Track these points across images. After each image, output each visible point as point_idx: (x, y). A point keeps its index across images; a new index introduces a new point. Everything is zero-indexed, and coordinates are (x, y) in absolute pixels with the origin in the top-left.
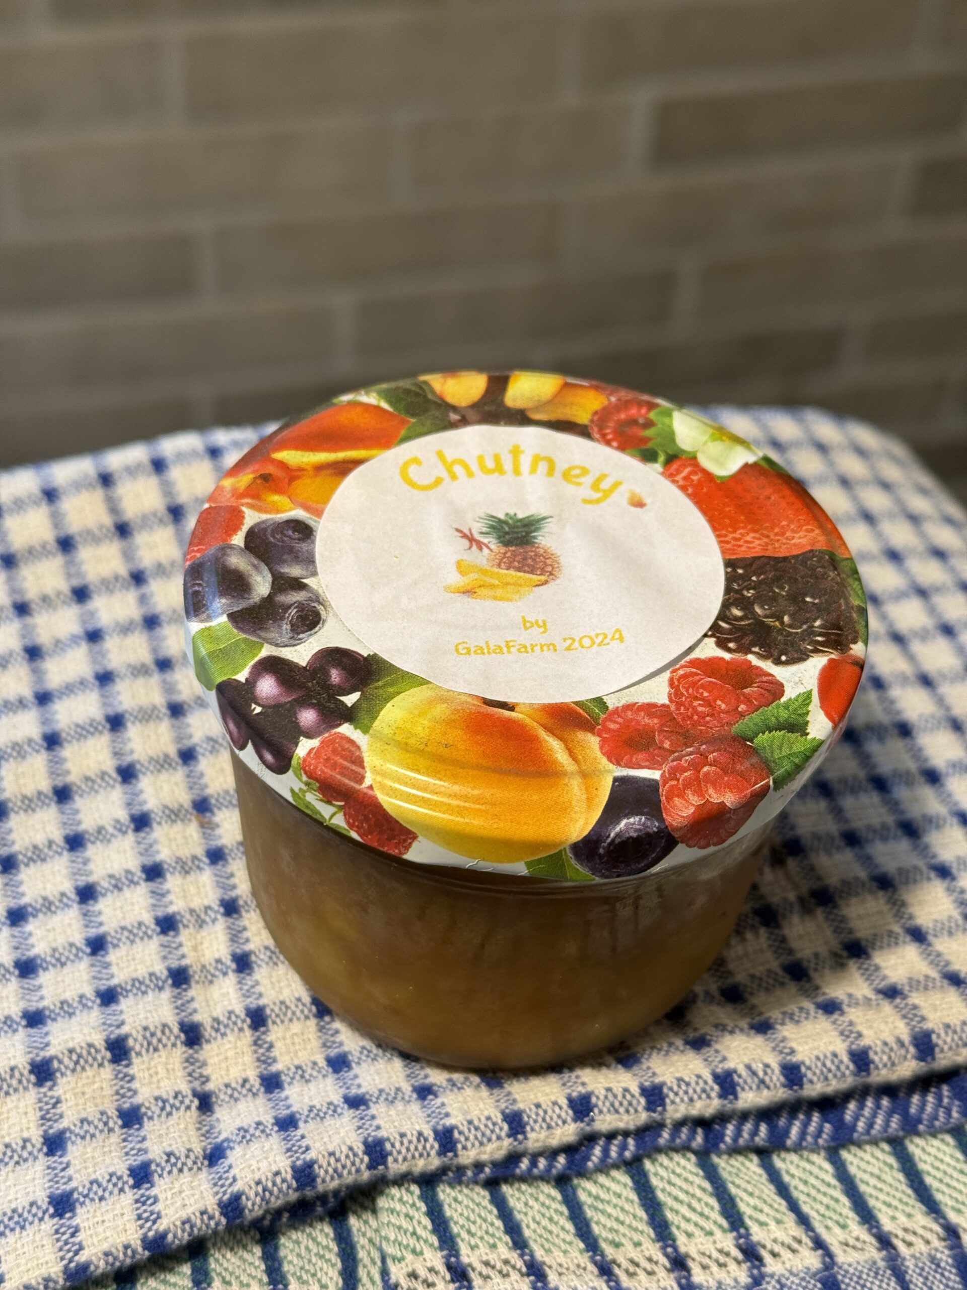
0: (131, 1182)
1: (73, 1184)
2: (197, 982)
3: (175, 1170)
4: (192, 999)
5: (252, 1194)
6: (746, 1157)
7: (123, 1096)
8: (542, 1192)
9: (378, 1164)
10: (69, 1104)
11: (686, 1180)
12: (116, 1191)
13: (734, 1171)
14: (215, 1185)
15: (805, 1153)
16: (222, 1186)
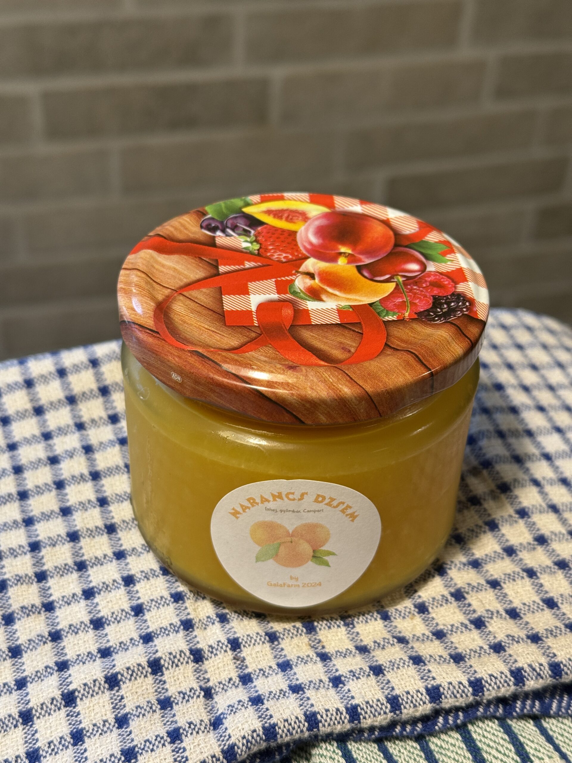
0: (169, 740)
1: (135, 743)
2: (198, 628)
3: (194, 733)
4: (196, 636)
5: (241, 745)
6: (526, 721)
7: (160, 693)
8: (409, 745)
9: (313, 728)
10: (129, 699)
11: (494, 734)
12: (160, 745)
13: (521, 728)
14: (219, 740)
15: (560, 719)
16: (223, 741)
